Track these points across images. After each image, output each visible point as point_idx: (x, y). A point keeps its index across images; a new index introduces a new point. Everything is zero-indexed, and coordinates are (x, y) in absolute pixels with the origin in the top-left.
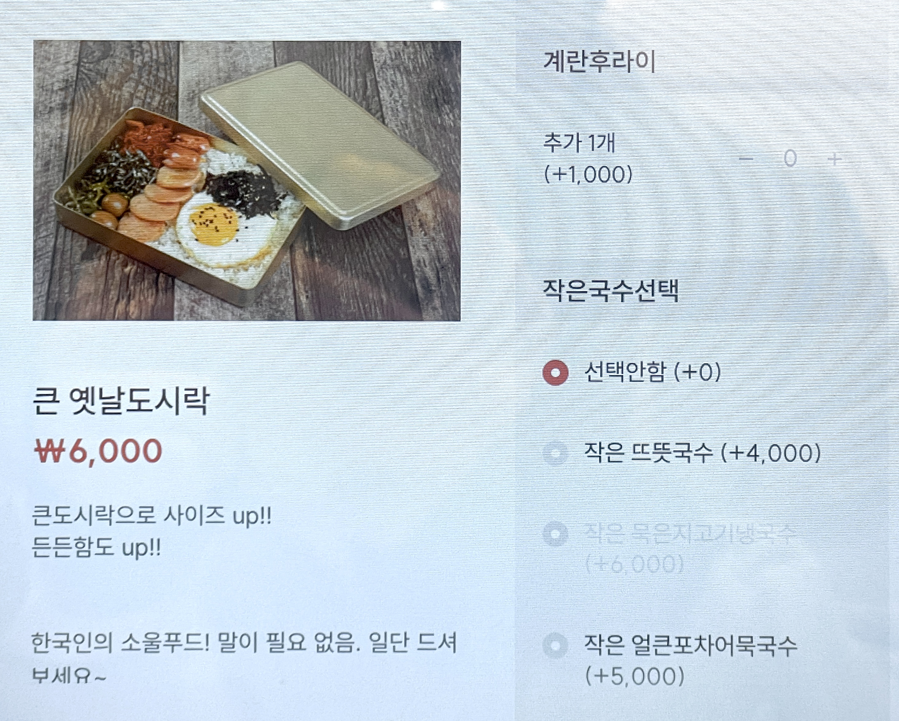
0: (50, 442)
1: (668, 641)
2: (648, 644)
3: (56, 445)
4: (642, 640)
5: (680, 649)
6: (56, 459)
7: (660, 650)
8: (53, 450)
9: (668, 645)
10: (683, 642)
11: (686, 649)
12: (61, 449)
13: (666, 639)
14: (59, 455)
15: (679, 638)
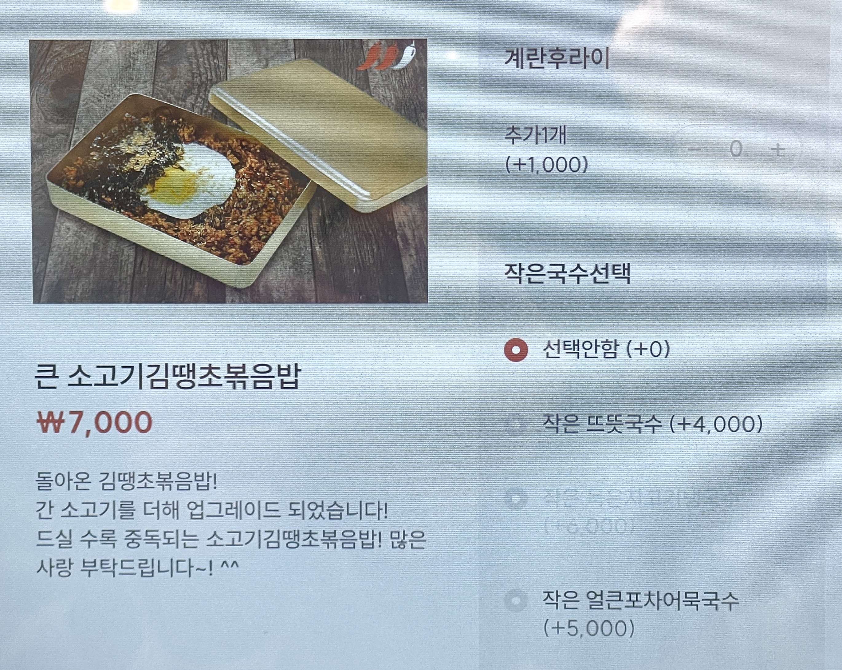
0: (51, 414)
1: (620, 596)
2: (602, 599)
3: (57, 417)
4: (596, 595)
5: (631, 604)
6: (57, 430)
7: (613, 605)
8: (54, 421)
9: (620, 600)
10: (634, 597)
11: (636, 604)
12: (61, 421)
13: (618, 594)
14: (59, 425)
15: (630, 594)
